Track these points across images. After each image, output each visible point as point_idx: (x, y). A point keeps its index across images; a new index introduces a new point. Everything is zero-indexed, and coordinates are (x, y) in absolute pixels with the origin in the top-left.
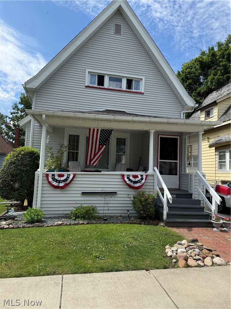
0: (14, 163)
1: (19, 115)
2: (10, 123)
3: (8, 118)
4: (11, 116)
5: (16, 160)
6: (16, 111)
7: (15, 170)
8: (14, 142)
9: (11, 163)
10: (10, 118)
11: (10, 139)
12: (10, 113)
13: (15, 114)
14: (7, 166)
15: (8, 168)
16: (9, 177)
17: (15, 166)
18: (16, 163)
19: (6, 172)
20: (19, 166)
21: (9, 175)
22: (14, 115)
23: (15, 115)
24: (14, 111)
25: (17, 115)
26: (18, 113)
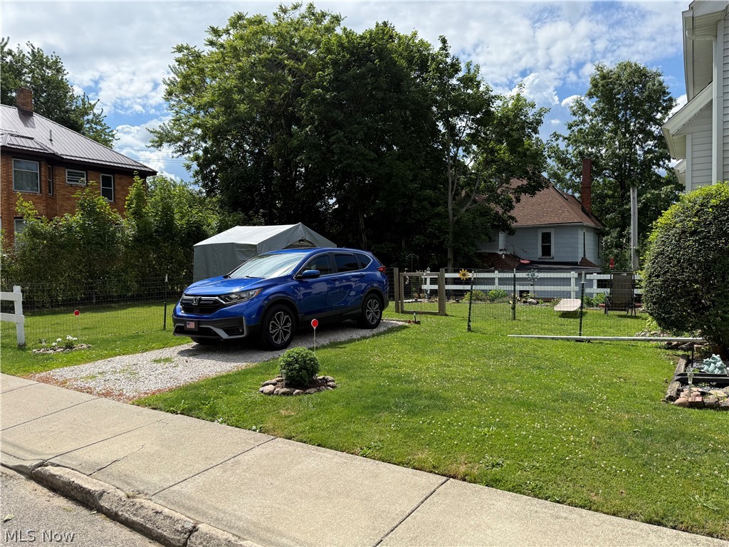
0: (693, 233)
1: (588, 126)
2: (567, 151)
3: (561, 139)
4: (567, 133)
5: (698, 223)
6: (581, 118)
7: (700, 250)
8: (577, 195)
9: (684, 232)
10: (565, 138)
11: (568, 189)
12: (567, 127)
13: (578, 125)
14: (673, 242)
15: (678, 245)
16: (683, 271)
17: (700, 239)
18: (699, 233)
19: (672, 258)
20: (712, 240)
21: (685, 265)
22: (576, 129)
23: (579, 127)
24: (575, 118)
25: (582, 127)
26: (583, 122)
